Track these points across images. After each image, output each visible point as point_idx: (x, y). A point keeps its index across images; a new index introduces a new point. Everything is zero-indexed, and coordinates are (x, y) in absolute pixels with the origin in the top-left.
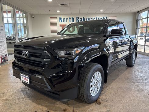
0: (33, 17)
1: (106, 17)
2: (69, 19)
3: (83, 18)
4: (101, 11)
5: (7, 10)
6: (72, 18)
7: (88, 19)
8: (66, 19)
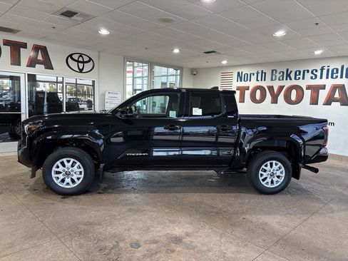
2: (256, 75)
6: (262, 71)
8: (251, 74)
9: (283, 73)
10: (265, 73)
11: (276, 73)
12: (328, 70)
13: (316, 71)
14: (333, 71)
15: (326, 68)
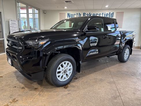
0: (45, 13)
1: (113, 13)
2: (76, 15)
3: (90, 13)
4: (107, 6)
5: (20, 7)
6: (79, 13)
7: (95, 14)
8: (74, 14)
9: (88, 14)
10: (81, 14)
11: (85, 14)
12: (105, 14)
13: (101, 14)
14: (106, 14)
15: (104, 13)
